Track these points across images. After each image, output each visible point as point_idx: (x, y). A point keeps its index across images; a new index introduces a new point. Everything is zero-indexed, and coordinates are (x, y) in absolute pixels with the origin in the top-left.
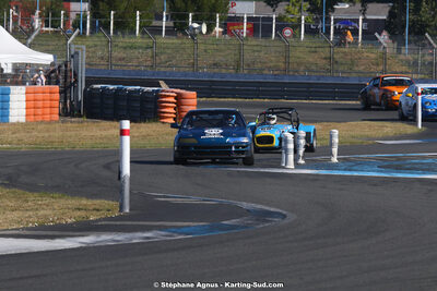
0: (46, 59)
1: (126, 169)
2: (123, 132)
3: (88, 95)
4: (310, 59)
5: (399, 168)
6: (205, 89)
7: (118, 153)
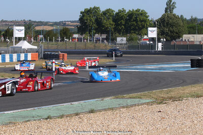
0: (36, 47)
1: (54, 70)
2: (53, 62)
3: (44, 55)
4: (90, 46)
6: (69, 53)
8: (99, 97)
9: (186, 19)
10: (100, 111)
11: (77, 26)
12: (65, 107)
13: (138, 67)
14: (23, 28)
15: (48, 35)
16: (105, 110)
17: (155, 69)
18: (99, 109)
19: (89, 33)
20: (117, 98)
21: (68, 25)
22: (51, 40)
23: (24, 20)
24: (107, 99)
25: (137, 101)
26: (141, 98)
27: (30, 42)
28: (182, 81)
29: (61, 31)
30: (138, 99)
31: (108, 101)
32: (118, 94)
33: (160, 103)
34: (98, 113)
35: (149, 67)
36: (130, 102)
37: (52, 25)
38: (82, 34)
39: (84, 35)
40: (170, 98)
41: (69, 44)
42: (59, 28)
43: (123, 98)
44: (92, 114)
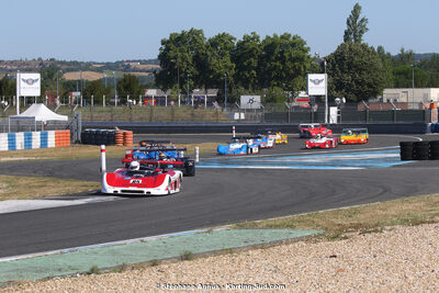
0: (65, 118)
1: (104, 168)
2: (102, 151)
3: (83, 135)
4: (183, 115)
5: (227, 164)
6: (137, 130)
7: (100, 160)
8: (201, 226)
9: (389, 54)
10: (204, 255)
11: (154, 72)
12: (128, 247)
13: (288, 159)
14: (38, 76)
15: (92, 92)
16: (215, 253)
17: (325, 165)
18: (202, 250)
19: (181, 88)
20: (242, 227)
21: (135, 70)
22: (98, 102)
23: (40, 59)
24: (220, 230)
25: (283, 233)
26: (292, 227)
27: (52, 107)
28: (381, 190)
29: (119, 83)
30: (286, 230)
31: (223, 234)
32: (244, 219)
33: (334, 238)
34: (200, 260)
35: (310, 159)
36: (268, 235)
37: (99, 70)
38: (164, 90)
39: (169, 91)
40: (356, 227)
41: (137, 110)
42: (116, 75)
43: (254, 227)
44: (186, 262)
